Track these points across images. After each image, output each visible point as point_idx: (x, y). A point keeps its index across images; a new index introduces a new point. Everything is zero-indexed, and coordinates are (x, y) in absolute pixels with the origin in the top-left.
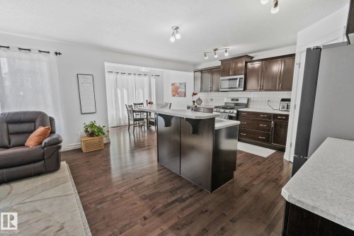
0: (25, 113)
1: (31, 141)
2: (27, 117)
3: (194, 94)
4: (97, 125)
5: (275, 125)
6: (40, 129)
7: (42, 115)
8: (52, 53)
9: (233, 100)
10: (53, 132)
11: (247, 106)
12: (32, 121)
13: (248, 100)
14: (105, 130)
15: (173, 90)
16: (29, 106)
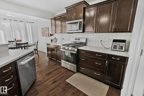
3: (51, 35)
5: (109, 64)
9: (76, 39)
11: (85, 44)
13: (86, 40)
15: (43, 33)
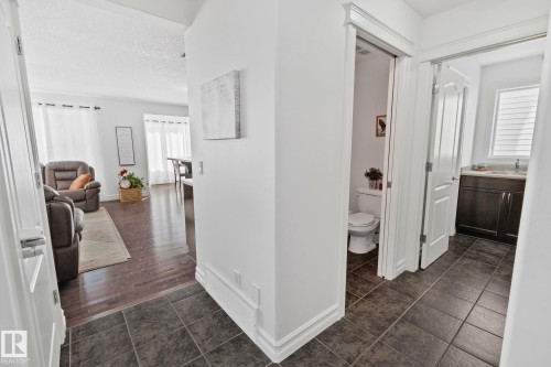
0: (69, 163)
1: (75, 186)
2: (71, 167)
4: (135, 176)
6: (81, 177)
7: (83, 165)
8: (92, 108)
10: (92, 179)
12: (74, 170)
14: (144, 182)
16: (72, 157)
